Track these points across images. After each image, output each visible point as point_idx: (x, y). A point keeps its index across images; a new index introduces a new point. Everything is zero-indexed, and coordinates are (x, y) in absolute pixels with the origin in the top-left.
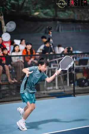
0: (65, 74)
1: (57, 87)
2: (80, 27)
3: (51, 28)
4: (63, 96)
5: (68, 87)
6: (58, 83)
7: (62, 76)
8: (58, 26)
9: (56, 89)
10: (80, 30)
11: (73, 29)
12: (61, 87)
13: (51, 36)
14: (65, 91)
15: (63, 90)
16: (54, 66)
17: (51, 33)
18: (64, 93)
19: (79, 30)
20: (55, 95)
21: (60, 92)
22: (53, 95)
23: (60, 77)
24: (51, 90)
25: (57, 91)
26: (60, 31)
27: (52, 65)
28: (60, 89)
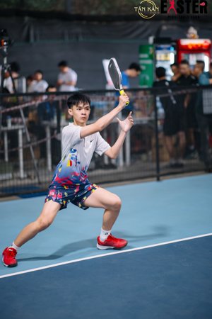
0: (42, 141)
1: (22, 174)
2: (79, 30)
3: (5, 31)
4: (35, 193)
5: (49, 172)
6: (24, 166)
7: (34, 147)
8: (26, 29)
9: (19, 178)
10: (81, 39)
11: (62, 37)
12: (32, 173)
13: (5, 50)
14: (40, 183)
15: (36, 181)
16: (13, 123)
17: (5, 43)
18: (37, 186)
19: (77, 38)
20: (16, 192)
21: (28, 184)
22: (12, 192)
23: (29, 148)
24: (6, 180)
25: (19, 182)
26: (32, 40)
27: (9, 121)
28: (29, 177)
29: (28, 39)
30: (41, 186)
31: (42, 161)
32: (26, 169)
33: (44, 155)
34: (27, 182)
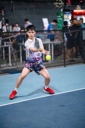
0: (18, 51)
1: (10, 64)
2: (33, 6)
3: (3, 7)
4: (15, 72)
5: (21, 64)
6: (11, 61)
7: (15, 54)
8: (11, 6)
9: (9, 66)
10: (33, 10)
11: (26, 9)
12: (14, 64)
13: (3, 14)
14: (17, 68)
15: (16, 67)
16: (7, 44)
17: (3, 12)
18: (16, 69)
19: (32, 9)
20: (8, 71)
21: (13, 69)
22: (6, 72)
23: (13, 54)
24: (4, 67)
25: (9, 68)
26: (14, 10)
27: (5, 43)
28: (13, 66)
29: (12, 10)
30: (18, 69)
31: (18, 59)
32: (12, 62)
33: (19, 57)
34: (12, 67)
